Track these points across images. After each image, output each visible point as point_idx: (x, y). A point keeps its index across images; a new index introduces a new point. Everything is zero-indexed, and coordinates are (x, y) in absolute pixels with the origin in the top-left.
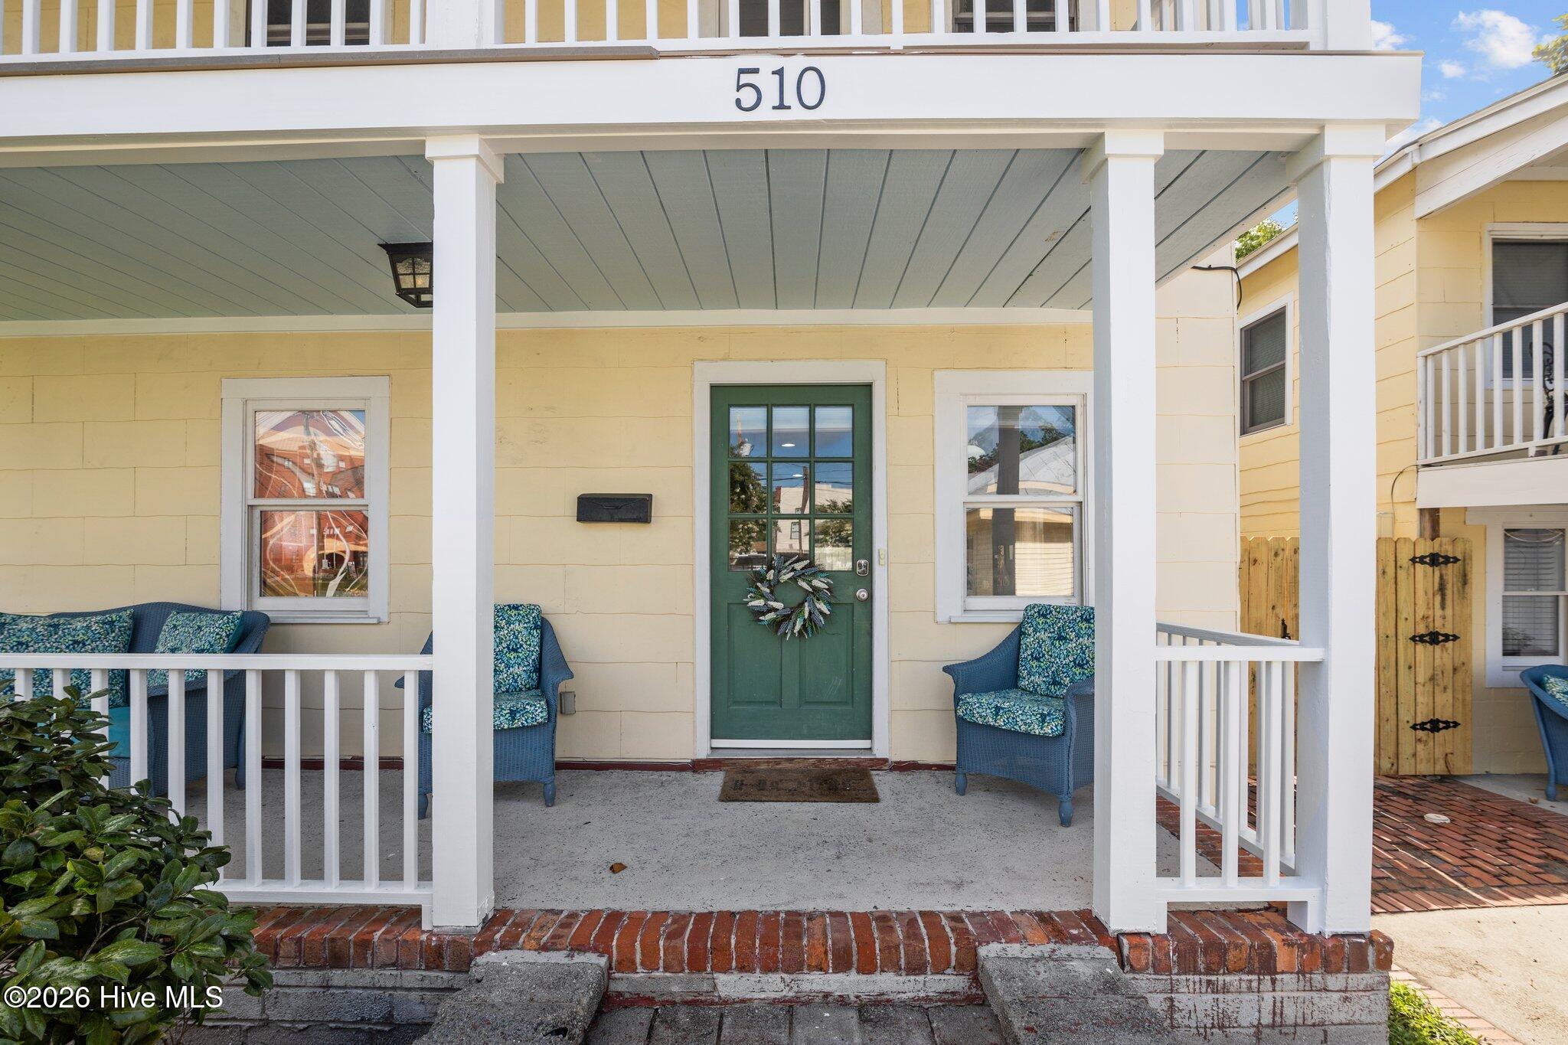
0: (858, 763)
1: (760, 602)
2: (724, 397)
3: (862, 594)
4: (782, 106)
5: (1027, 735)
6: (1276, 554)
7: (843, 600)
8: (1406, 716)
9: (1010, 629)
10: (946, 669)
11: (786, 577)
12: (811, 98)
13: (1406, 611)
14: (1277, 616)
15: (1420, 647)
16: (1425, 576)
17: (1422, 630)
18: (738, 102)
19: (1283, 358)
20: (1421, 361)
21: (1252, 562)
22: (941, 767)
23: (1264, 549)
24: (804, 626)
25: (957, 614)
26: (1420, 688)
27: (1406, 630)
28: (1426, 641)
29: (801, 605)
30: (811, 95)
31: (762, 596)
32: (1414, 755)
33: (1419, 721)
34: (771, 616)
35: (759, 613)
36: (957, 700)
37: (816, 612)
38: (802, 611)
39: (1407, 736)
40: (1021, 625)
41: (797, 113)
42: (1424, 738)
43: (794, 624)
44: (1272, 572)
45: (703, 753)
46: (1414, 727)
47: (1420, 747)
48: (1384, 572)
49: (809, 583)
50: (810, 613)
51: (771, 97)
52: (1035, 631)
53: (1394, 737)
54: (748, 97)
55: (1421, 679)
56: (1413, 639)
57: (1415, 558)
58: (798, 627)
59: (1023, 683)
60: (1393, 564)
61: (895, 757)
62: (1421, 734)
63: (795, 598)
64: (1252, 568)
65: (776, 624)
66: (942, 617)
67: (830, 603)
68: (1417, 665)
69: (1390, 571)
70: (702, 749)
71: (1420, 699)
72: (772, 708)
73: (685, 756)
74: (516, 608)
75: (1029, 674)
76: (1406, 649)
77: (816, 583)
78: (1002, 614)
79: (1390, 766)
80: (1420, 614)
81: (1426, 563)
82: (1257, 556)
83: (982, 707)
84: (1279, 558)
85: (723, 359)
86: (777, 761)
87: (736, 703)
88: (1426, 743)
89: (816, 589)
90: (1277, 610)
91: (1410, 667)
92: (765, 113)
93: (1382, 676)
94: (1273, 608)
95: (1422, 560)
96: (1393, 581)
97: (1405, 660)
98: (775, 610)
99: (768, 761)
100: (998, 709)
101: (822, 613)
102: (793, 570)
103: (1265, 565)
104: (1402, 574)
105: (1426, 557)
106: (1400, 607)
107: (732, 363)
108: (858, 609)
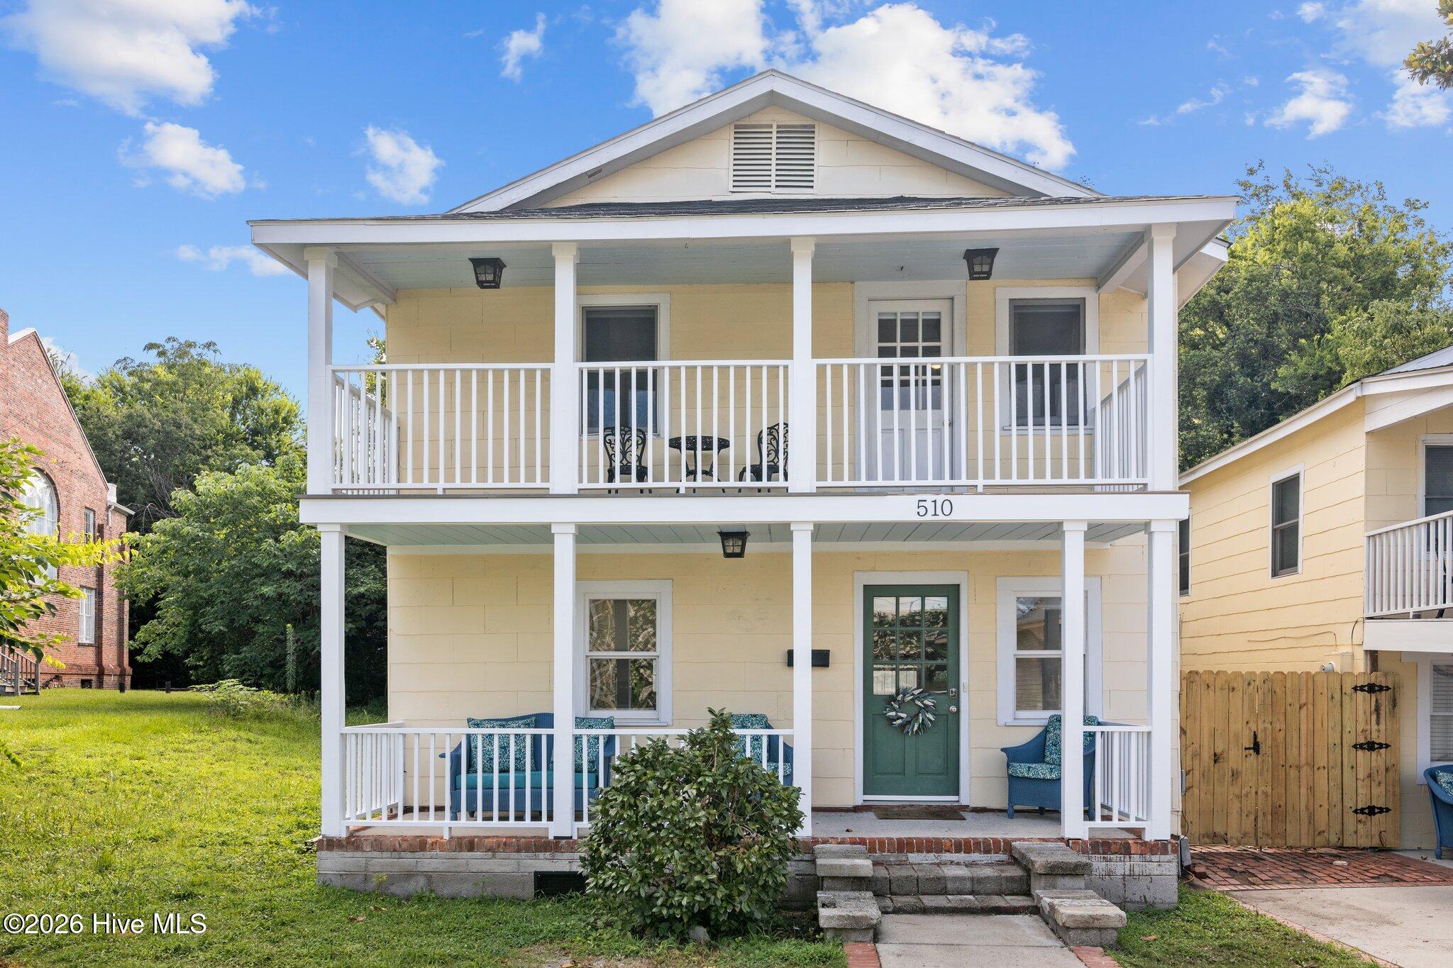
0: (951, 807)
1: (893, 714)
2: (872, 592)
3: (953, 709)
4: (935, 515)
5: (1044, 780)
6: (1249, 684)
7: (941, 712)
8: (1349, 803)
9: (1041, 729)
10: (1003, 750)
11: (908, 698)
12: (947, 512)
13: (1349, 726)
14: (1250, 729)
15: (1360, 752)
16: (1364, 700)
17: (1361, 740)
18: (918, 513)
19: (1297, 516)
20: (1365, 540)
21: (1231, 690)
22: (1000, 811)
23: (1240, 679)
24: (919, 727)
25: (1010, 721)
26: (1360, 783)
27: (1349, 740)
28: (1365, 749)
29: (917, 715)
30: (947, 511)
31: (894, 709)
32: (1356, 832)
33: (1359, 807)
34: (899, 721)
35: (892, 720)
36: (1008, 766)
37: (926, 720)
38: (918, 719)
39: (1351, 819)
40: (1047, 727)
41: (941, 518)
42: (1364, 820)
43: (914, 726)
44: (1246, 697)
45: (859, 802)
46: (1356, 812)
47: (1360, 826)
48: (1332, 698)
49: (922, 702)
50: (923, 720)
51: (931, 511)
52: (1054, 730)
53: (1339, 820)
54: (922, 511)
55: (1361, 776)
56: (1355, 746)
57: (1356, 687)
58: (916, 728)
59: (1047, 759)
60: (1339, 691)
61: (973, 805)
62: (1361, 816)
63: (914, 711)
64: (1231, 694)
65: (903, 726)
66: (1001, 722)
67: (934, 715)
68: (1358, 765)
69: (1337, 696)
70: (859, 798)
71: (1360, 791)
72: (900, 776)
73: (850, 803)
74: (755, 716)
75: (1051, 754)
76: (1349, 754)
77: (926, 702)
78: (1036, 721)
79: (1337, 840)
80: (1359, 730)
81: (1365, 691)
82: (1235, 685)
83: (1022, 769)
84: (1251, 687)
85: (871, 571)
86: (904, 807)
87: (877, 774)
88: (1365, 823)
89: (926, 706)
90: (1250, 725)
91: (1352, 768)
92: (929, 518)
93: (1330, 775)
94: (1247, 723)
95: (1362, 688)
96: (1339, 704)
97: (1349, 762)
98: (902, 718)
99: (899, 806)
100: (1029, 768)
101: (930, 720)
102: (913, 694)
103: (1241, 692)
104: (1346, 699)
105: (1365, 686)
106: (1344, 723)
107: (878, 573)
108: (950, 717)
